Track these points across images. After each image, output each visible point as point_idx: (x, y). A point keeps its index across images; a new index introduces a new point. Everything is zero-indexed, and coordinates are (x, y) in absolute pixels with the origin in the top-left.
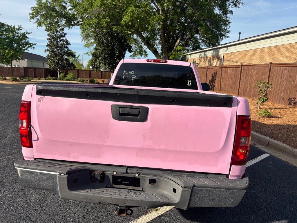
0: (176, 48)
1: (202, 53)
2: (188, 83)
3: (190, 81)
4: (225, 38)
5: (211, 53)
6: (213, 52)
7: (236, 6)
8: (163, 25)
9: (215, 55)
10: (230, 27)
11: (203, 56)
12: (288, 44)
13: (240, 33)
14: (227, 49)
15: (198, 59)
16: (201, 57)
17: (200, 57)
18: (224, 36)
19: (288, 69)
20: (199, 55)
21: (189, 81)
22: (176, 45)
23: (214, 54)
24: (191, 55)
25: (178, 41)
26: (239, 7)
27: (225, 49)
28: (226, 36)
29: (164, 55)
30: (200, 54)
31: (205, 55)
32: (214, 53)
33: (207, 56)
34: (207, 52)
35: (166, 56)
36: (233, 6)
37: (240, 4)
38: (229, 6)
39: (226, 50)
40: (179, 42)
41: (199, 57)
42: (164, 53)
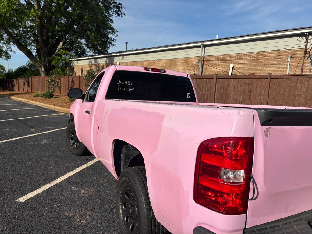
0: (58, 52)
1: (92, 60)
2: (188, 96)
3: (190, 93)
4: (112, 46)
5: (104, 60)
6: (106, 60)
7: (119, 15)
8: (40, 23)
9: (109, 63)
10: (117, 36)
11: (94, 63)
12: (182, 58)
13: (126, 43)
14: (123, 57)
15: (88, 66)
16: (92, 64)
17: (90, 63)
18: (111, 44)
19: (196, 80)
20: (88, 62)
21: (188, 93)
22: (58, 48)
23: (107, 62)
24: (78, 61)
25: (61, 44)
26: (122, 17)
27: (121, 57)
28: (112, 44)
29: (42, 58)
30: (90, 61)
31: (96, 62)
32: (108, 60)
33: (99, 63)
34: (99, 59)
35: (45, 60)
36: (116, 15)
37: (122, 14)
38: (113, 15)
39: (122, 59)
40: (63, 46)
41: (88, 64)
42: (42, 56)
